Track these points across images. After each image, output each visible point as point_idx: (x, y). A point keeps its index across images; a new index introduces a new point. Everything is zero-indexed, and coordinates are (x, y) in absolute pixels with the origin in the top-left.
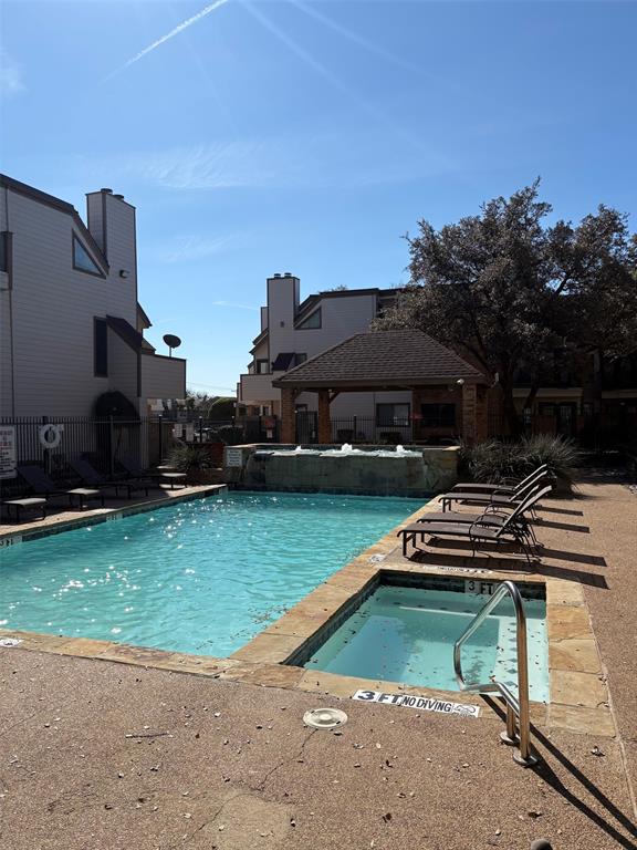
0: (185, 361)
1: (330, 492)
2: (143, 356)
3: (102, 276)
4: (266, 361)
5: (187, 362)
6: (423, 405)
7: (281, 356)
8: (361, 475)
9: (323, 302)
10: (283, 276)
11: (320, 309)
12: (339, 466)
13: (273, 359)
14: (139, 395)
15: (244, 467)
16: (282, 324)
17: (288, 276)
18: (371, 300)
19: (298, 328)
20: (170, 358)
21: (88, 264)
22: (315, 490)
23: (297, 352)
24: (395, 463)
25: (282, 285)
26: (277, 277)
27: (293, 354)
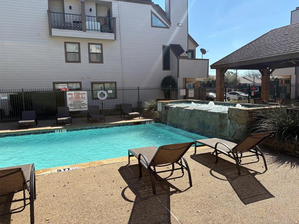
0: (208, 60)
3: (168, 27)
5: (209, 61)
12: (191, 115)
14: (178, 77)
15: (162, 111)
20: (202, 59)
21: (160, 23)
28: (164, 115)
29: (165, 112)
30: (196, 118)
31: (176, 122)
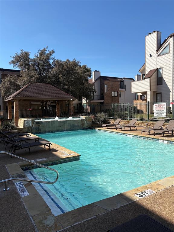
28: (35, 128)
29: (37, 126)
30: (68, 124)
31: (51, 129)
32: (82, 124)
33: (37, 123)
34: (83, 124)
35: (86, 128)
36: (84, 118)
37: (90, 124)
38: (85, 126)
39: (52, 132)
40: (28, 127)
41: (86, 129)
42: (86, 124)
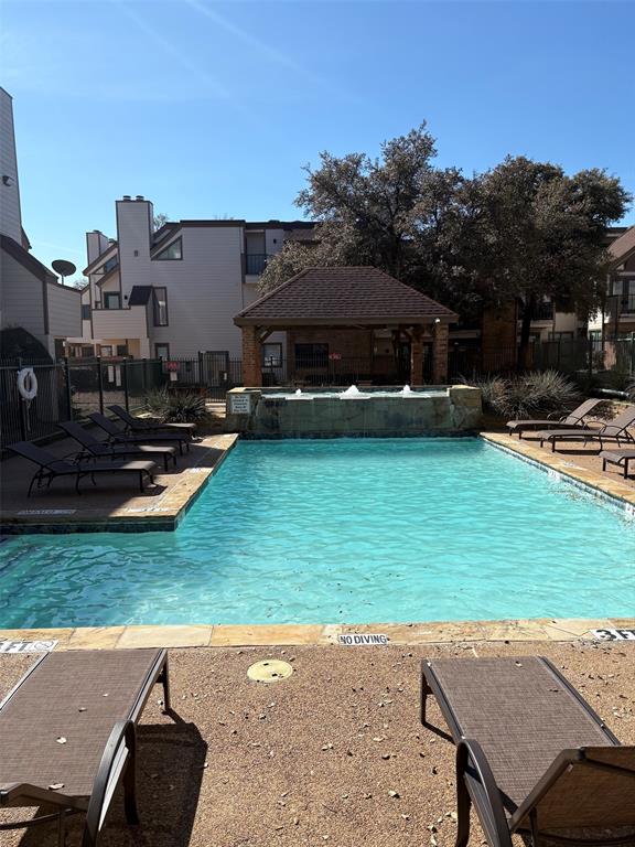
1: (352, 435)
2: (48, 285)
4: (118, 294)
6: (297, 345)
7: (135, 289)
8: (386, 417)
9: (183, 231)
10: (134, 198)
11: (180, 238)
12: (363, 409)
13: (127, 291)
14: (47, 333)
15: (253, 413)
16: (136, 253)
17: (140, 199)
18: (238, 232)
19: (157, 258)
22: (337, 435)
23: (154, 285)
24: (422, 403)
25: (133, 208)
26: (127, 199)
27: (151, 287)
28: (262, 420)
29: (268, 413)
30: (379, 412)
31: (313, 427)
32: (437, 415)
33: (270, 403)
34: (439, 417)
35: (453, 429)
36: (447, 394)
37: (473, 416)
38: (447, 424)
39: (317, 436)
40: (242, 417)
41: (454, 435)
42: (453, 416)
